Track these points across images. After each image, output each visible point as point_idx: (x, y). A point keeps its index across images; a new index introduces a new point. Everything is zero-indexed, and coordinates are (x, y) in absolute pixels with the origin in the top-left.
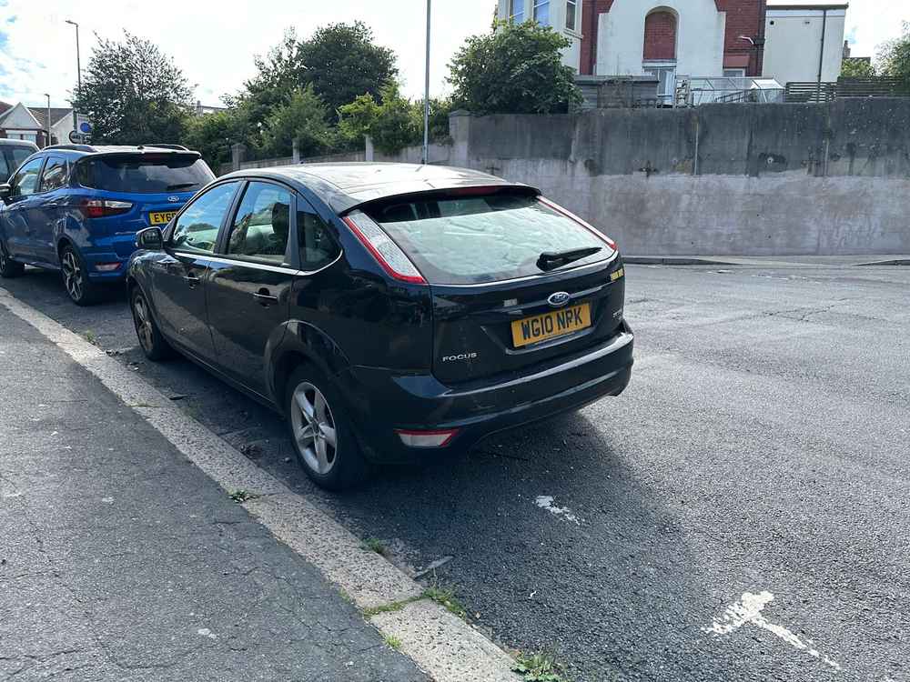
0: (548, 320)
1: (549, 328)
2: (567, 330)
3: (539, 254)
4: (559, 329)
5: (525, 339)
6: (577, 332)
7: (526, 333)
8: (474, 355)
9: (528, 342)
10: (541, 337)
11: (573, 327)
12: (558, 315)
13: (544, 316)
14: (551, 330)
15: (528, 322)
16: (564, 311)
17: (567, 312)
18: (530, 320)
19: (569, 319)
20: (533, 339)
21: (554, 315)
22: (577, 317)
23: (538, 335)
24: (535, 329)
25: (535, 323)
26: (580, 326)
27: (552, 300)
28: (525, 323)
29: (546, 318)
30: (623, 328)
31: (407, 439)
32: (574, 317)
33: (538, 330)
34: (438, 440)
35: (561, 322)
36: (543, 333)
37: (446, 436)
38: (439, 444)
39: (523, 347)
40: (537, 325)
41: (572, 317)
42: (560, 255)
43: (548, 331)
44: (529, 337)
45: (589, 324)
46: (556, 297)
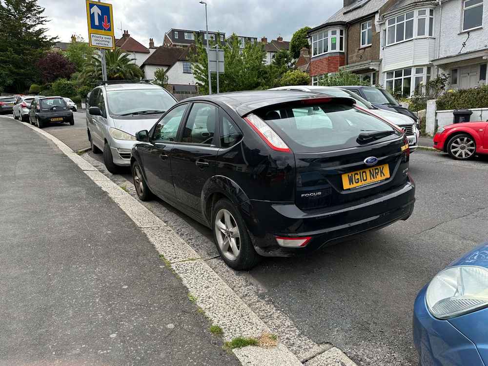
0: (364, 174)
1: (365, 178)
2: (376, 180)
3: (358, 135)
4: (371, 179)
5: (350, 184)
6: (382, 181)
7: (351, 181)
8: (320, 193)
9: (352, 186)
10: (360, 184)
11: (379, 178)
12: (370, 171)
13: (361, 171)
14: (366, 180)
15: (352, 175)
16: (374, 168)
17: (375, 169)
18: (353, 174)
20: (355, 185)
21: (367, 171)
22: (382, 172)
23: (358, 182)
24: (356, 178)
25: (356, 176)
26: (384, 178)
27: (367, 162)
28: (350, 175)
29: (363, 172)
30: (408, 180)
31: (281, 242)
32: (380, 173)
33: (358, 179)
34: (299, 243)
35: (372, 175)
36: (361, 181)
37: (303, 241)
38: (300, 245)
39: (349, 189)
40: (358, 177)
41: (378, 172)
42: (371, 136)
43: (364, 180)
44: (353, 184)
45: (389, 176)
46: (369, 159)
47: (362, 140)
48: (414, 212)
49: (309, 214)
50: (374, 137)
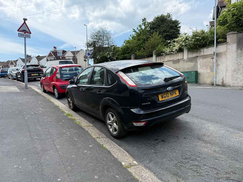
0: (168, 94)
1: (168, 96)
2: (173, 96)
3: (164, 78)
4: (171, 96)
6: (175, 97)
7: (162, 97)
8: (150, 103)
10: (166, 98)
11: (174, 96)
12: (170, 93)
13: (166, 93)
15: (162, 95)
17: (172, 92)
19: (173, 94)
20: (164, 99)
21: (169, 93)
22: (175, 93)
23: (165, 98)
25: (164, 95)
26: (176, 95)
30: (188, 96)
31: (135, 124)
33: (165, 96)
34: (142, 124)
37: (144, 123)
38: (143, 125)
39: (162, 101)
40: (165, 95)
42: (170, 78)
44: (163, 98)
45: (178, 95)
46: (169, 88)
47: (166, 80)
48: (191, 108)
49: (145, 112)
50: (171, 78)
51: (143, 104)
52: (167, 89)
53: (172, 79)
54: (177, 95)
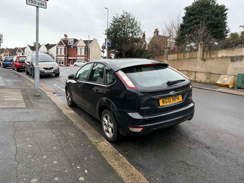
0: (170, 99)
1: (170, 101)
2: (175, 102)
3: (167, 81)
4: (173, 101)
6: (178, 102)
7: (163, 102)
9: (164, 105)
10: (167, 104)
12: (172, 98)
15: (164, 99)
16: (174, 97)
19: (176, 99)
20: (165, 104)
22: (178, 98)
25: (166, 100)
27: (171, 94)
28: (163, 100)
29: (169, 98)
30: (191, 102)
31: (131, 129)
32: (177, 98)
33: (167, 101)
34: (139, 130)
35: (173, 100)
36: (168, 102)
37: (141, 129)
38: (140, 131)
39: (163, 106)
41: (176, 98)
42: (173, 82)
43: (170, 102)
45: (182, 100)
46: (172, 93)
47: (169, 84)
48: (194, 116)
49: (144, 117)
50: (175, 82)
51: (141, 108)
52: (170, 93)
53: (177, 82)
54: (179, 101)
